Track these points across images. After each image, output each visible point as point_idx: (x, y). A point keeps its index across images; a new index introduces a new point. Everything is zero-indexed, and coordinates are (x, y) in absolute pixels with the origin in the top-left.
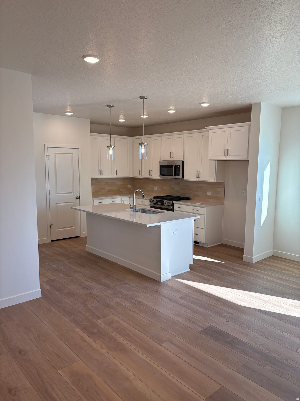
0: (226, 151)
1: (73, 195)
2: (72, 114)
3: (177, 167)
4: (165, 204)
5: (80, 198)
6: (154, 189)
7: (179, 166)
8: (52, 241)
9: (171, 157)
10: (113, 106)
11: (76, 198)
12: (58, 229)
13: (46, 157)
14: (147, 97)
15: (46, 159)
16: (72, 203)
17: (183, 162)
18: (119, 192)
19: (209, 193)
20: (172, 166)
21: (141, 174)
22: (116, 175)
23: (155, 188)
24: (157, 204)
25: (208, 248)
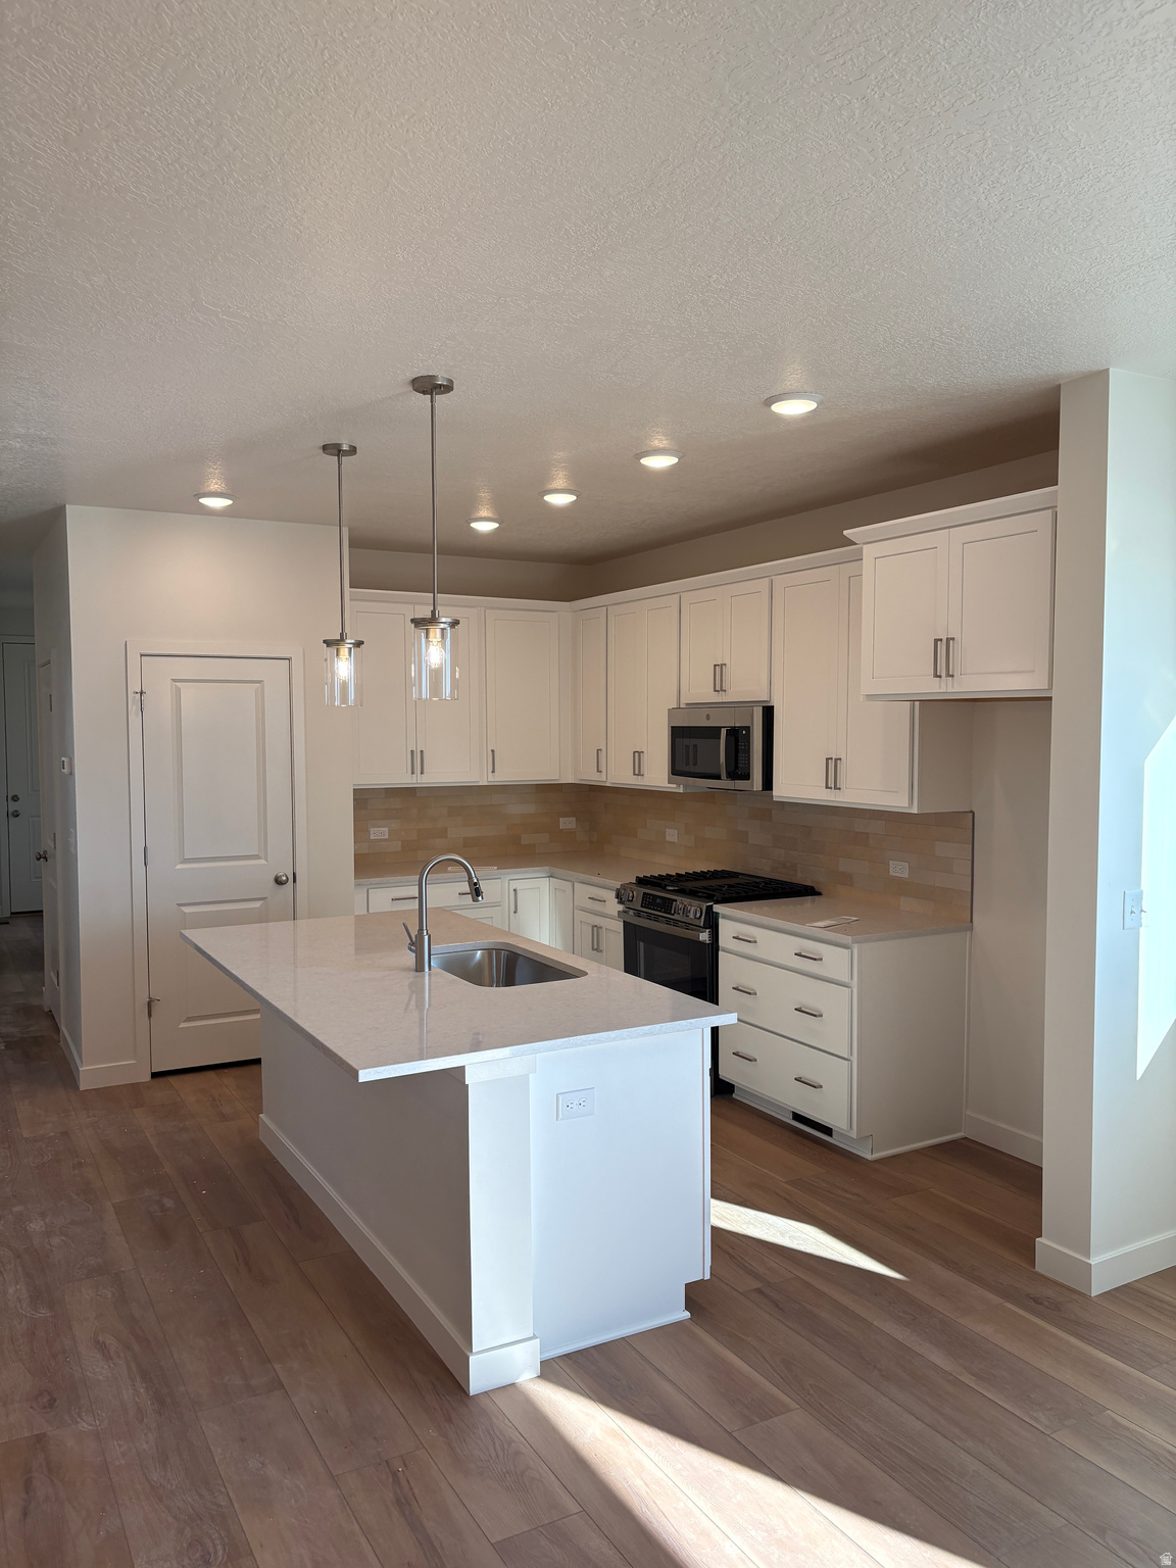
0: (943, 651)
1: (264, 870)
2: (230, 502)
3: (738, 737)
4: (676, 917)
5: (295, 881)
6: (668, 839)
7: (748, 729)
8: (155, 1075)
9: (719, 688)
10: (353, 450)
11: (278, 881)
12: (185, 1021)
13: (134, 699)
14: (451, 382)
15: (134, 708)
16: (258, 904)
17: (768, 712)
18: (515, 852)
19: (899, 869)
20: (714, 732)
21: (603, 767)
22: (493, 772)
23: (672, 835)
24: (649, 917)
25: (878, 1161)
